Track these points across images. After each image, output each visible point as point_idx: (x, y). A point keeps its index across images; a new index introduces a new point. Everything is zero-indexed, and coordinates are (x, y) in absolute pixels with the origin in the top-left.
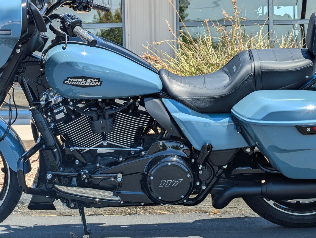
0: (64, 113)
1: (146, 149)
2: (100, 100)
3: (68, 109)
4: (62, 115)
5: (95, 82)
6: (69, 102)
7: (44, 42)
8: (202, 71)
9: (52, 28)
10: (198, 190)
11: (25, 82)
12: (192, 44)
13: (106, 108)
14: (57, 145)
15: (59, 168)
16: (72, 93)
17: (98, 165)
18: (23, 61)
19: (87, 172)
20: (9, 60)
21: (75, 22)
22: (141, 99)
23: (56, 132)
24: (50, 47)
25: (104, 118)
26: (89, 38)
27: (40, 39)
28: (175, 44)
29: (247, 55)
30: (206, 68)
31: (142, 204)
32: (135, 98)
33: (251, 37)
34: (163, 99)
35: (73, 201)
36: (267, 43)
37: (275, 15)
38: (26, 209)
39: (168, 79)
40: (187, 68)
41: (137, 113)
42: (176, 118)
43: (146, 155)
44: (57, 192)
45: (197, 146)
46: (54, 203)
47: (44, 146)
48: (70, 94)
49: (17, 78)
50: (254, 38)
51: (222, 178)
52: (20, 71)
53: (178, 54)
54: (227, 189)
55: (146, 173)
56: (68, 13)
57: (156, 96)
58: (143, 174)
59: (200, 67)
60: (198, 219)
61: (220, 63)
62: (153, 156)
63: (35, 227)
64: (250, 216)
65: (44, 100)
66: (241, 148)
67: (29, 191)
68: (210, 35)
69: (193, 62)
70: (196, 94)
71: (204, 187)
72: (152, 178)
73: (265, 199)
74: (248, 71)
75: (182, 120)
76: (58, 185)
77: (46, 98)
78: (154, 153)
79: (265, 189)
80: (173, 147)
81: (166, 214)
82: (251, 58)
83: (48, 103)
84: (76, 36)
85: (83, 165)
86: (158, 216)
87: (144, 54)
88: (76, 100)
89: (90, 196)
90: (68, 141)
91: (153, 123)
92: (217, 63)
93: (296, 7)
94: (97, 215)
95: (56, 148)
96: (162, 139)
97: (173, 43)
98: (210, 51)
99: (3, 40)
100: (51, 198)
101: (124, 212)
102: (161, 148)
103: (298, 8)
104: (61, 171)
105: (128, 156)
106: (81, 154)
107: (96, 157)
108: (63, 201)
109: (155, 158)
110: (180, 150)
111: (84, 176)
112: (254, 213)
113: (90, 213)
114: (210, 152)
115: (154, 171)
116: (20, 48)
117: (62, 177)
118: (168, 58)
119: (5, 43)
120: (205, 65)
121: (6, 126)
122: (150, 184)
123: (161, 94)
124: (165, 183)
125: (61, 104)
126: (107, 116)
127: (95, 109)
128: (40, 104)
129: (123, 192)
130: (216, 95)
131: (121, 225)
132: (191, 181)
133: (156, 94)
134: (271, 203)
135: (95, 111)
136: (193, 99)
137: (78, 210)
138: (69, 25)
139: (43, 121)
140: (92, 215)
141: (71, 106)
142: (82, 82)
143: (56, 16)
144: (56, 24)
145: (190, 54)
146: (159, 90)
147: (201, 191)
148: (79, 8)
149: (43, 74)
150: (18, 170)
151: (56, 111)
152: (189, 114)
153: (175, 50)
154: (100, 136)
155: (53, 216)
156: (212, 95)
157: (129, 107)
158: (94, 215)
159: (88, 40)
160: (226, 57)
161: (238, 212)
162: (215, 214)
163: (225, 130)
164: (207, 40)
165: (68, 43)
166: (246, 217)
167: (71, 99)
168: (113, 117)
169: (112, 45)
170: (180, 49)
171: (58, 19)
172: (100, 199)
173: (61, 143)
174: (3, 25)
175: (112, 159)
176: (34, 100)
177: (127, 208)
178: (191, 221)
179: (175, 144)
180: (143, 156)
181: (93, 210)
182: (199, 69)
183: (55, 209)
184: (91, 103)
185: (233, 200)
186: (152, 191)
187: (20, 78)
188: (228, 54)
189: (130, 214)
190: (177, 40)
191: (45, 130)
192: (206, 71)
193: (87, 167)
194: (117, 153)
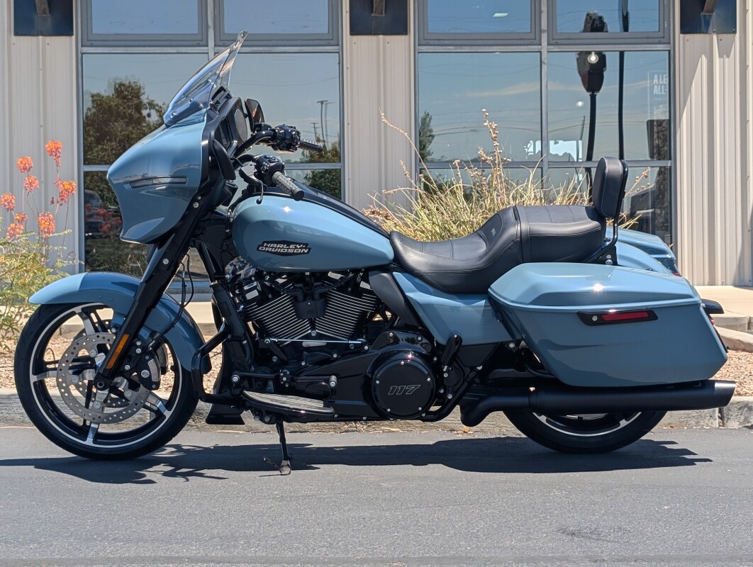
0: (258, 290)
1: (369, 342)
2: (308, 274)
3: (263, 286)
4: (255, 294)
5: (300, 248)
6: (265, 275)
7: (231, 193)
8: (449, 231)
9: (242, 174)
10: (442, 400)
11: (205, 247)
12: (435, 194)
13: (316, 284)
14: (247, 335)
15: (250, 367)
16: (268, 263)
17: (303, 364)
18: (202, 219)
19: (288, 373)
20: (184, 218)
21: (274, 165)
22: (364, 272)
23: (246, 316)
24: (240, 200)
25: (313, 299)
26: (294, 189)
27: (227, 189)
28: (414, 193)
29: (511, 214)
30: (455, 227)
31: (364, 418)
32: (356, 271)
33: (518, 185)
34: (394, 273)
35: (268, 413)
36: (540, 194)
37: (551, 154)
38: (204, 422)
39: (402, 246)
40: (429, 227)
41: (359, 292)
42: (412, 299)
43: (370, 351)
44: (246, 400)
45: (440, 339)
46: (242, 415)
47: (229, 336)
48: (266, 265)
49: (194, 241)
50: (522, 187)
51: (476, 383)
52: (198, 232)
53: (417, 208)
54: (482, 399)
55: (370, 376)
56: (266, 154)
57: (386, 268)
58: (366, 376)
59: (446, 226)
60: (441, 440)
61: (474, 220)
62: (379, 352)
63: (216, 448)
64: (514, 436)
65: (230, 272)
66: (502, 343)
67: (208, 398)
68: (461, 182)
69: (438, 219)
70: (440, 266)
71: (450, 397)
72: (378, 382)
73: (534, 414)
74: (512, 235)
75: (420, 302)
76: (247, 391)
77: (233, 270)
78: (381, 348)
79: (534, 400)
80: (408, 340)
81: (397, 431)
82: (517, 218)
83: (236, 277)
84: (275, 185)
85: (283, 364)
86: (386, 434)
87: (370, 208)
88: (274, 273)
89: (291, 407)
90: (263, 330)
91: (380, 306)
92: (470, 221)
93: (580, 142)
94: (302, 432)
95: (246, 339)
96: (392, 328)
97: (411, 191)
98: (461, 204)
99: (176, 191)
100: (238, 408)
101: (340, 428)
102: (392, 341)
103: (583, 145)
104: (253, 372)
105: (344, 350)
106: (280, 348)
107: (302, 352)
108: (254, 413)
109: (382, 354)
110: (417, 344)
111: (285, 379)
112: (519, 432)
113: (292, 429)
114: (459, 348)
115: (381, 372)
116: (198, 201)
117: (253, 380)
118: (403, 213)
119: (178, 195)
120: (454, 223)
121: (177, 309)
122: (375, 391)
123: (392, 266)
124: (397, 389)
125: (253, 278)
126: (317, 296)
127: (301, 285)
128: (225, 278)
129: (338, 402)
130: (468, 268)
131: (334, 446)
132: (432, 387)
133: (385, 265)
134: (543, 419)
135: (301, 288)
136: (436, 273)
137: (275, 425)
138: (267, 170)
139: (229, 301)
140: (295, 432)
141: (268, 281)
142: (282, 248)
143: (249, 158)
144: (249, 169)
145: (433, 208)
146: (389, 260)
147: (446, 401)
148: (282, 145)
149: (229, 237)
150: (193, 369)
151: (246, 288)
152: (430, 294)
153: (414, 202)
154: (306, 322)
155: (241, 432)
156: (461, 268)
157: (347, 284)
158: (297, 432)
159: (292, 191)
160: (483, 212)
161: (497, 430)
162: (465, 432)
163: (479, 317)
164: (457, 188)
165: (264, 194)
166: (508, 438)
167: (267, 272)
168: (325, 297)
169: (325, 198)
170: (419, 201)
171: (251, 163)
172: (306, 411)
173: (254, 332)
174: (176, 170)
175: (323, 355)
176: (216, 272)
177: (343, 423)
178: (431, 443)
179: (410, 336)
180: (366, 352)
181: (296, 425)
182: (445, 228)
183: (243, 423)
184: (294, 277)
185: (491, 415)
186: (377, 400)
187: (198, 241)
188: (486, 209)
189: (346, 431)
190: (416, 188)
191: (231, 315)
192: (455, 232)
193: (287, 366)
194: (331, 348)
